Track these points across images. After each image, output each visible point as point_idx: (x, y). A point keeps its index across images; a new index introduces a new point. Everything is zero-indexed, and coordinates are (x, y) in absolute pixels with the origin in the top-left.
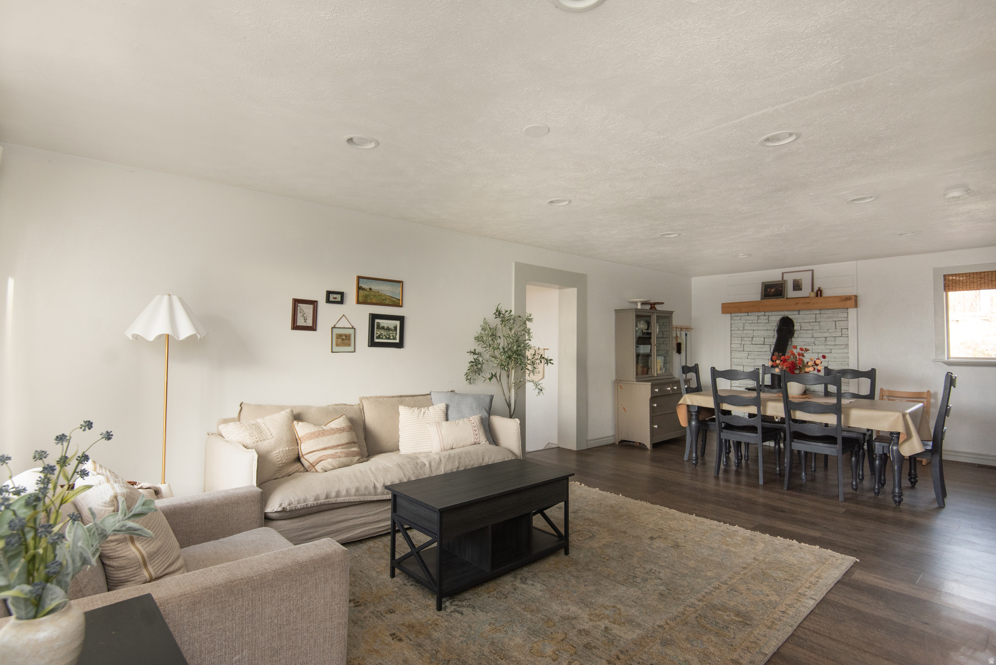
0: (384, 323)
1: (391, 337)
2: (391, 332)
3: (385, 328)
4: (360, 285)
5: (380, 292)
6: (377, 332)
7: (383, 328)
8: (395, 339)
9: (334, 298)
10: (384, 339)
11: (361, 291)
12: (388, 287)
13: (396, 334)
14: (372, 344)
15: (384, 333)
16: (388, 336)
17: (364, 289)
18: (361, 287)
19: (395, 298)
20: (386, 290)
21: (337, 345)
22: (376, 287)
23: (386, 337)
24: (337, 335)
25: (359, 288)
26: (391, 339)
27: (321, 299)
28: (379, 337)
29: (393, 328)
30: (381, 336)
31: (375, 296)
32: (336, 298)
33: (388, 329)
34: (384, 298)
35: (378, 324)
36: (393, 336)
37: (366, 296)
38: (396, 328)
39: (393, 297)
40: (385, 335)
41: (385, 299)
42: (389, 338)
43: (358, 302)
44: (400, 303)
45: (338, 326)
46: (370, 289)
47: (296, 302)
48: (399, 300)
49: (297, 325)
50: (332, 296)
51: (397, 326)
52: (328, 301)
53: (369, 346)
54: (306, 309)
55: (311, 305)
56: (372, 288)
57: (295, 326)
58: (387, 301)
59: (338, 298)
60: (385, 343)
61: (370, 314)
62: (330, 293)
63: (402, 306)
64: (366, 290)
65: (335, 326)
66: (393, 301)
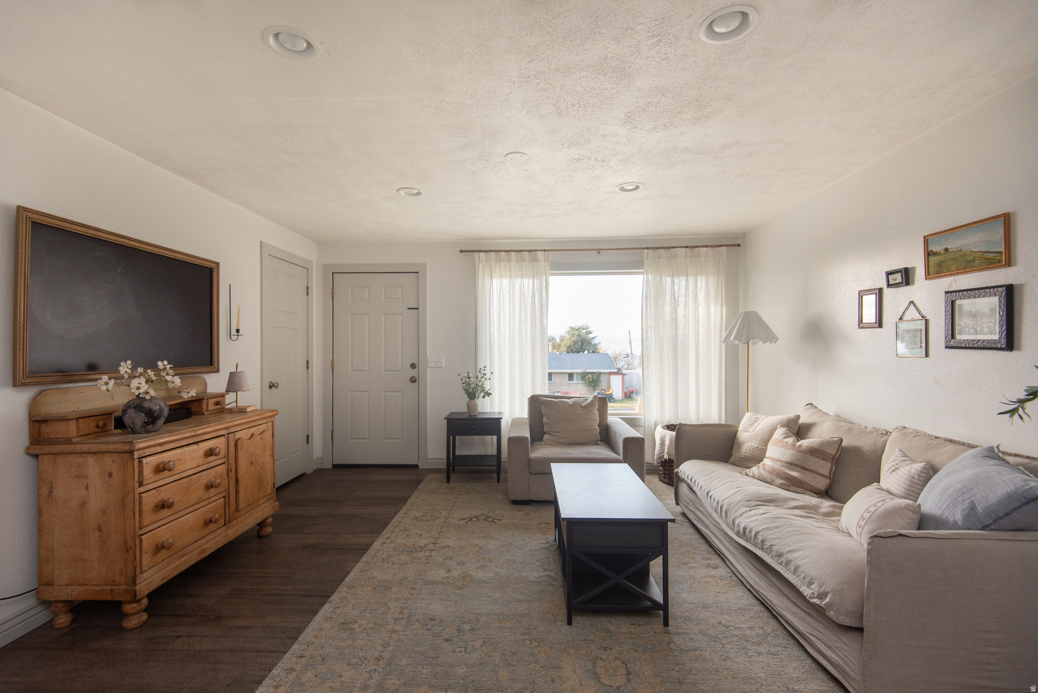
0: (971, 304)
1: (985, 330)
2: (983, 319)
3: (975, 313)
4: (929, 250)
5: (963, 251)
6: (960, 322)
7: (970, 314)
8: (993, 333)
9: (893, 279)
10: (972, 334)
11: (931, 259)
13: (996, 323)
14: (952, 343)
15: (971, 323)
16: (977, 328)
17: (936, 254)
18: (932, 251)
19: (992, 253)
20: (973, 242)
21: (902, 346)
22: (953, 244)
24: (902, 331)
25: (929, 254)
26: (984, 334)
27: (884, 285)
28: (962, 332)
29: (988, 313)
30: (967, 329)
31: (954, 259)
32: (896, 279)
33: (979, 315)
34: (971, 258)
35: (961, 307)
36: (989, 327)
37: (940, 265)
38: (992, 310)
39: (988, 252)
40: (974, 327)
41: (974, 260)
42: (980, 332)
43: (928, 275)
44: (1006, 258)
45: (905, 318)
46: (946, 250)
47: (861, 295)
48: (1001, 253)
49: (864, 322)
50: (891, 277)
51: (996, 306)
52: (889, 285)
53: (946, 347)
54: (870, 301)
55: (875, 295)
56: (948, 247)
57: (861, 323)
58: (978, 262)
59: (898, 278)
60: (973, 340)
61: (946, 293)
62: (889, 274)
63: (1009, 264)
64: (940, 253)
65: (901, 319)
66: (988, 259)
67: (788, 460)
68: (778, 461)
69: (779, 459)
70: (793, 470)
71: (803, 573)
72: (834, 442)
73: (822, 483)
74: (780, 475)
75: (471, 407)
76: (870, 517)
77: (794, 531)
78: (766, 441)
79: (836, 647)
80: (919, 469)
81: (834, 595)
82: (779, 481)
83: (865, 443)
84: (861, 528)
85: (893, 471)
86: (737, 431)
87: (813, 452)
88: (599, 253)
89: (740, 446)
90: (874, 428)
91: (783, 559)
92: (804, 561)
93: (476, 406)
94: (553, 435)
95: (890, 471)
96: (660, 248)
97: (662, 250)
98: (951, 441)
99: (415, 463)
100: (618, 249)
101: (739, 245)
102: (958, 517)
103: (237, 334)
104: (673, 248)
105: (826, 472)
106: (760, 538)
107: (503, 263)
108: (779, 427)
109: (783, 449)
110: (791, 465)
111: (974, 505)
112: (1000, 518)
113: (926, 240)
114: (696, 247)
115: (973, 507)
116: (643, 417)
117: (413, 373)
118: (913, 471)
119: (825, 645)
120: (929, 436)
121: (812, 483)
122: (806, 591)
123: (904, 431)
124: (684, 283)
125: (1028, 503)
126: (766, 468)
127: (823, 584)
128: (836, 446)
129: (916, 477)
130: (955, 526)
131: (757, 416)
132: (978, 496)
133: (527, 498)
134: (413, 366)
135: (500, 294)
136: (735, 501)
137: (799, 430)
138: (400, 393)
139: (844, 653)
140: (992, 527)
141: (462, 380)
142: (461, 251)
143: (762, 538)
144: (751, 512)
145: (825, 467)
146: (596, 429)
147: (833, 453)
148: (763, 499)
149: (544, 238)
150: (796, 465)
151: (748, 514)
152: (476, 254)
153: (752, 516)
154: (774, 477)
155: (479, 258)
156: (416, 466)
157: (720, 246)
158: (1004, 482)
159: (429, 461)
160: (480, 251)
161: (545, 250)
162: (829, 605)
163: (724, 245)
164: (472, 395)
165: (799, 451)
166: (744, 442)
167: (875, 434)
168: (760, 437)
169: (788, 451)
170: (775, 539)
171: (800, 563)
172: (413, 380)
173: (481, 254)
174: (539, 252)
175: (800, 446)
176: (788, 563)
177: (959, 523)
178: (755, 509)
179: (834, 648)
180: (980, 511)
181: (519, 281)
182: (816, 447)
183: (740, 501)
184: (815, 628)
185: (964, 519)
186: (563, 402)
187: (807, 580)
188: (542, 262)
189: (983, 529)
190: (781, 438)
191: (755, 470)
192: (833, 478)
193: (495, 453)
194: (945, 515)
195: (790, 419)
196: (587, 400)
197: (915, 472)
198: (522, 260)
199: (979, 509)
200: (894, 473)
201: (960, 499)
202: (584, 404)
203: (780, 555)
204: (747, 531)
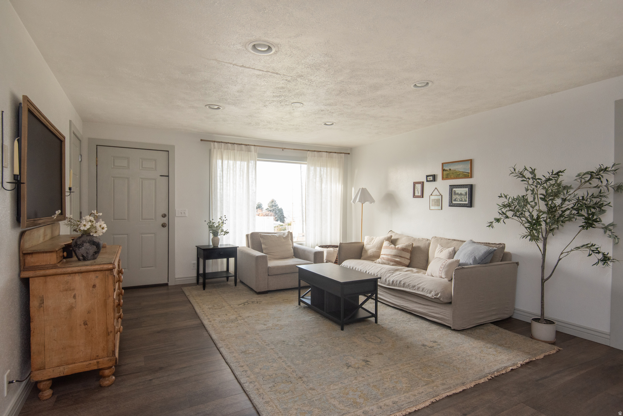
0: (458, 190)
1: (463, 200)
2: (463, 196)
3: (459, 193)
4: (444, 168)
5: (456, 171)
6: (454, 197)
7: (458, 194)
8: (466, 201)
10: (458, 201)
11: (444, 172)
12: (461, 166)
13: (466, 198)
14: (451, 205)
15: (458, 197)
16: (461, 199)
17: (446, 170)
18: (445, 169)
19: (466, 172)
20: (460, 168)
21: (432, 205)
22: (453, 167)
23: (460, 200)
24: (432, 199)
25: (443, 170)
26: (463, 201)
27: (425, 180)
28: (455, 200)
29: (464, 194)
30: (457, 200)
31: (453, 173)
33: (461, 194)
34: (459, 174)
35: (455, 191)
36: (464, 199)
37: (447, 175)
38: (466, 193)
39: (465, 172)
40: (459, 199)
41: (460, 174)
42: (462, 201)
43: (443, 179)
44: (470, 175)
45: (433, 194)
46: (450, 169)
47: (415, 184)
48: (469, 173)
49: (415, 195)
50: (428, 178)
51: (467, 192)
52: (427, 181)
53: (449, 206)
54: (419, 187)
55: (421, 184)
56: (451, 169)
57: (414, 196)
58: (461, 176)
59: (431, 178)
60: (459, 204)
61: (450, 186)
62: (427, 176)
63: (471, 177)
64: (448, 170)
65: (431, 194)
66: (465, 174)
67: (394, 254)
68: (389, 255)
69: (390, 254)
70: (397, 258)
71: (426, 290)
72: (411, 245)
73: (407, 262)
74: (391, 261)
75: (215, 241)
76: (444, 267)
77: (416, 277)
78: (380, 248)
79: (441, 312)
80: (452, 249)
81: (441, 293)
82: (392, 263)
83: (421, 245)
84: (441, 271)
85: (441, 252)
86: (364, 245)
87: (404, 250)
88: (283, 150)
89: (366, 251)
90: (422, 238)
91: (416, 287)
92: (425, 286)
93: (218, 240)
94: (270, 255)
95: (439, 252)
96: (315, 151)
97: (316, 152)
98: (454, 240)
99: (166, 282)
100: (294, 149)
101: (349, 154)
102: (471, 262)
103: (69, 191)
104: (320, 152)
105: (409, 257)
106: (402, 283)
107: (229, 151)
108: (385, 241)
109: (391, 250)
110: (396, 256)
111: (475, 257)
112: (483, 260)
113: (443, 164)
114: (331, 152)
115: (475, 258)
116: (305, 243)
117: (165, 220)
118: (450, 250)
119: (436, 313)
120: (446, 239)
121: (404, 263)
122: (430, 295)
123: (436, 238)
124: (325, 171)
125: (490, 254)
126: (385, 259)
127: (436, 291)
128: (411, 247)
129: (451, 252)
130: (471, 264)
131: (372, 237)
132: (476, 254)
133: (267, 290)
134: (164, 216)
135: (228, 170)
136: (383, 272)
137: (393, 242)
138: (153, 235)
139: (444, 313)
140: (481, 263)
141: (208, 224)
142: (202, 140)
143: (404, 282)
144: (393, 274)
145: (408, 255)
146: (292, 250)
147: (411, 249)
148: (394, 269)
149: (253, 138)
150: (397, 256)
151: (392, 276)
152: (212, 143)
153: (395, 276)
154: (389, 262)
155: (214, 145)
156: (166, 285)
157: (341, 153)
158: (483, 249)
159: (176, 280)
160: (215, 142)
161: (255, 146)
162: (440, 297)
163: (343, 153)
164: (215, 234)
165: (398, 250)
166: (369, 249)
167: (424, 241)
168: (376, 246)
169: (393, 250)
170: (410, 281)
171: (424, 286)
172: (163, 225)
173: (216, 143)
174: (252, 146)
175: (398, 248)
176: (418, 288)
177: (472, 263)
178: (394, 273)
179: (440, 313)
180: (477, 259)
181: (238, 163)
182: (404, 247)
183: (386, 272)
184: (430, 309)
185: (473, 262)
186: (274, 236)
187: (429, 292)
188: (254, 153)
189: (478, 264)
190: (388, 246)
191: (379, 260)
192: (411, 259)
193: (225, 269)
194: (467, 262)
195: (388, 237)
196: (285, 234)
197: (451, 251)
198: (241, 150)
199: (477, 258)
200: (441, 253)
201: (471, 256)
202: (284, 236)
203: (414, 286)
204: (395, 282)
